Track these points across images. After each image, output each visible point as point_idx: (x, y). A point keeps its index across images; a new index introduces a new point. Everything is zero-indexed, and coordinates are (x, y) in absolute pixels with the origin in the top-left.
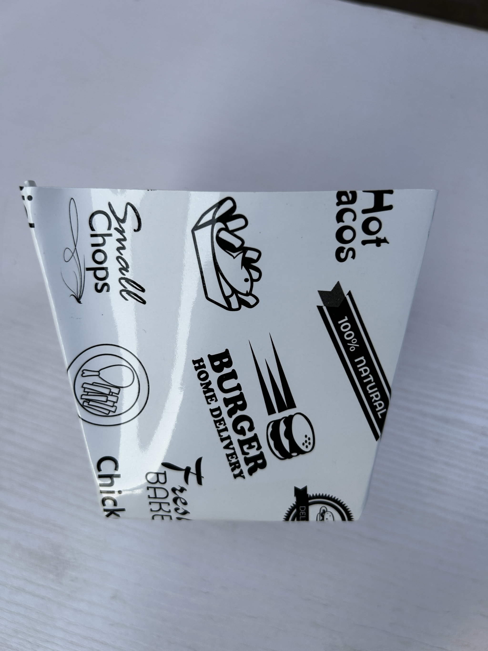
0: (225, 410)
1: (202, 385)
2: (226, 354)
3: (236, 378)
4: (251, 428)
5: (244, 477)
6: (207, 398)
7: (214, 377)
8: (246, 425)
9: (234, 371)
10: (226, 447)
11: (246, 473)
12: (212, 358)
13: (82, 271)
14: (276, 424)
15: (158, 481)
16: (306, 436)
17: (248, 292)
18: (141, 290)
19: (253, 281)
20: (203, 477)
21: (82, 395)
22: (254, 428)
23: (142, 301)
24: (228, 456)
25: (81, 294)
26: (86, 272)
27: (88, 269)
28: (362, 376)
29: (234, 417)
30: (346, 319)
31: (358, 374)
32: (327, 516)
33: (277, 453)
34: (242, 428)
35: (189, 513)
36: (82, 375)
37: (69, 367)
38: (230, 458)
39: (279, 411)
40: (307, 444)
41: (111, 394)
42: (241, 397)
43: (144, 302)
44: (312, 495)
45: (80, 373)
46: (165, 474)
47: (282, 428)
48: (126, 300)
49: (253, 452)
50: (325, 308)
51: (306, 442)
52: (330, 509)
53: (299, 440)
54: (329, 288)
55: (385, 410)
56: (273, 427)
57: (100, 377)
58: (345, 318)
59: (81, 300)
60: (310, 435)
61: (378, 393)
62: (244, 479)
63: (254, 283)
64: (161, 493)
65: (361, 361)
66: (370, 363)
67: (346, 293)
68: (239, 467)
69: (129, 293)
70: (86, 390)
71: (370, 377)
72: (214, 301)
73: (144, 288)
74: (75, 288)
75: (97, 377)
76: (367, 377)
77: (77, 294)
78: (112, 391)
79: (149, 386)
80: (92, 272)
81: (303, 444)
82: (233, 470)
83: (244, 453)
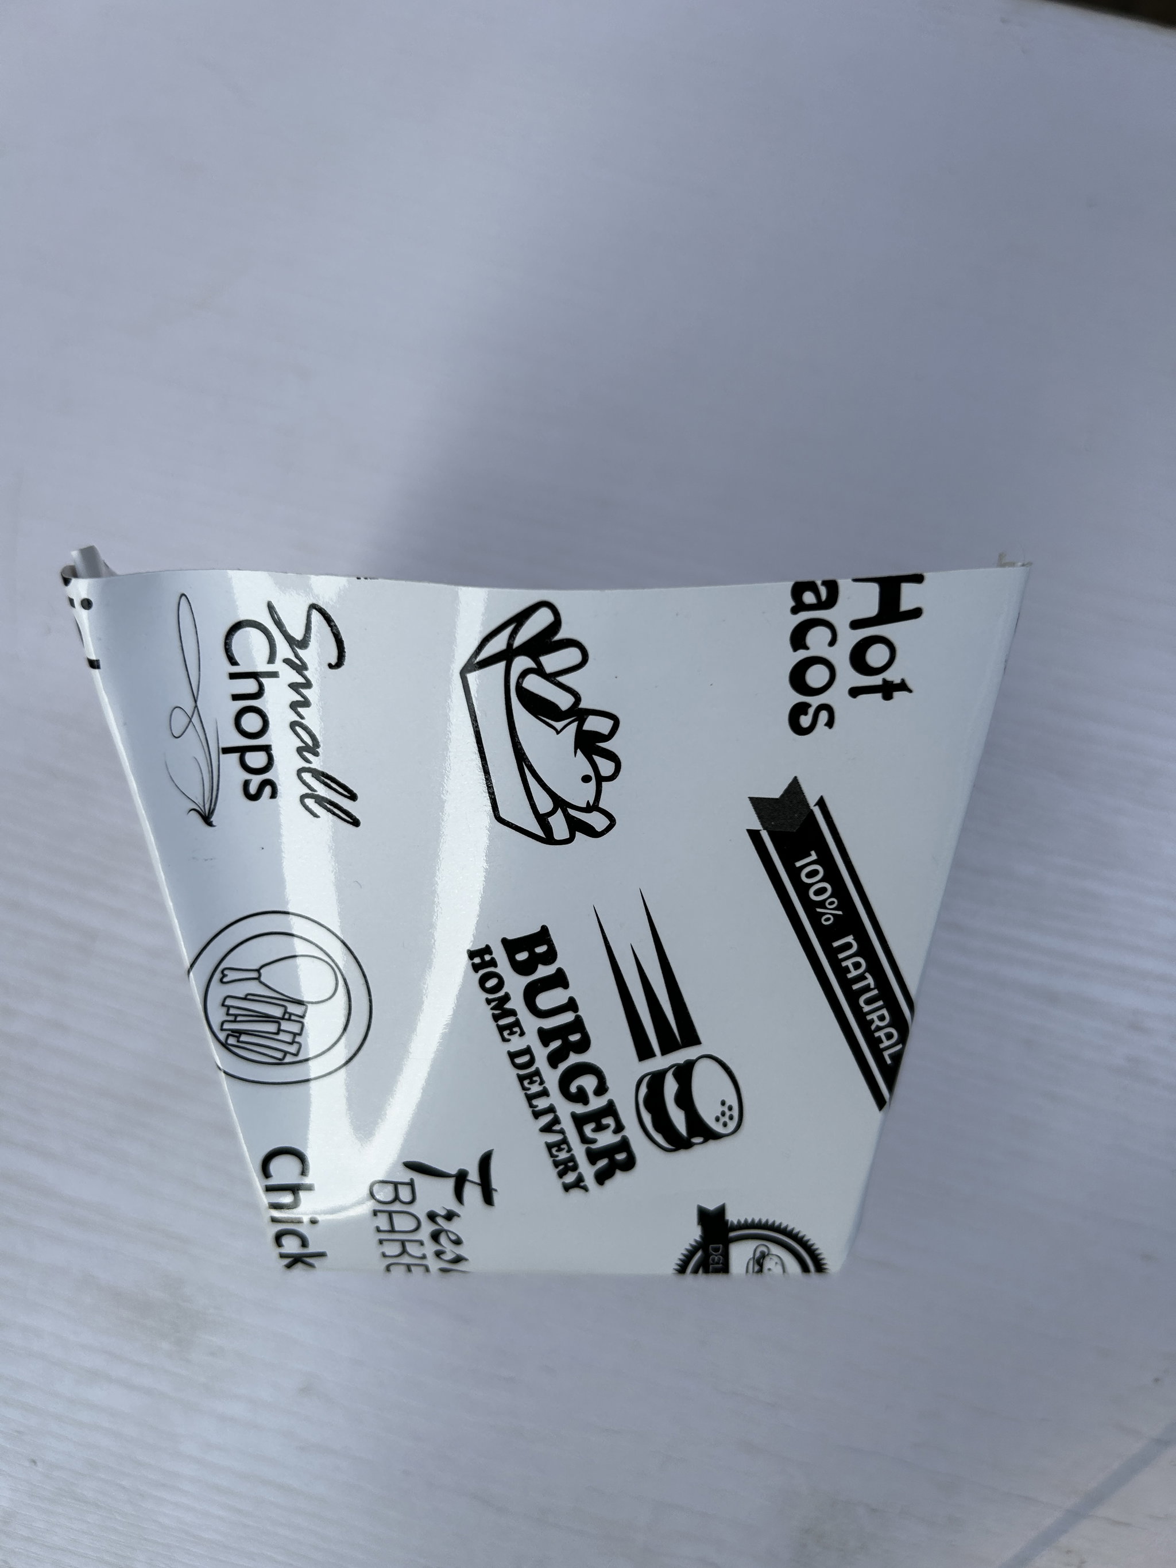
0: (541, 1054)
1: (489, 1001)
2: (543, 935)
3: (565, 985)
4: (601, 1089)
5: (586, 1189)
6: (501, 1029)
7: (515, 985)
8: (589, 1083)
9: (560, 971)
10: (547, 1129)
11: (590, 1180)
12: (511, 946)
13: (212, 756)
14: (656, 1080)
15: (396, 1198)
16: (723, 1103)
17: (591, 803)
18: (349, 795)
19: (600, 780)
20: (496, 1190)
21: (222, 1024)
22: (608, 1088)
23: (351, 819)
24: (549, 1147)
25: (212, 806)
26: (222, 756)
27: (227, 751)
28: (850, 976)
29: (563, 1066)
30: (814, 856)
31: (841, 972)
32: (769, 1264)
33: (659, 1138)
34: (581, 1090)
35: (466, 1260)
36: (221, 981)
37: (192, 966)
38: (554, 1150)
39: (664, 1052)
40: (726, 1119)
41: (288, 1017)
42: (578, 1025)
43: (356, 823)
44: (735, 1222)
45: (218, 975)
46: (411, 1184)
47: (671, 1087)
48: (315, 816)
49: (606, 1139)
50: (765, 835)
51: (723, 1114)
52: (775, 1250)
53: (708, 1111)
54: (775, 790)
55: (899, 1047)
56: (649, 1086)
57: (261, 982)
58: (810, 855)
59: (214, 819)
60: (733, 1101)
61: (884, 1012)
62: (587, 1193)
63: (604, 784)
64: (403, 1223)
65: (848, 946)
66: (866, 950)
67: (812, 800)
68: (575, 1168)
69: (320, 801)
70: (232, 1011)
71: (866, 978)
72: (513, 824)
73: (355, 791)
74: (196, 793)
75: (256, 982)
76: (861, 978)
77: (204, 806)
78: (289, 1010)
79: (370, 1001)
80: (236, 756)
81: (717, 1119)
82: (561, 1175)
83: (584, 1139)
